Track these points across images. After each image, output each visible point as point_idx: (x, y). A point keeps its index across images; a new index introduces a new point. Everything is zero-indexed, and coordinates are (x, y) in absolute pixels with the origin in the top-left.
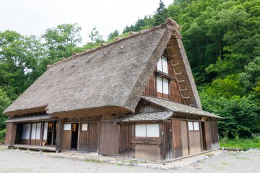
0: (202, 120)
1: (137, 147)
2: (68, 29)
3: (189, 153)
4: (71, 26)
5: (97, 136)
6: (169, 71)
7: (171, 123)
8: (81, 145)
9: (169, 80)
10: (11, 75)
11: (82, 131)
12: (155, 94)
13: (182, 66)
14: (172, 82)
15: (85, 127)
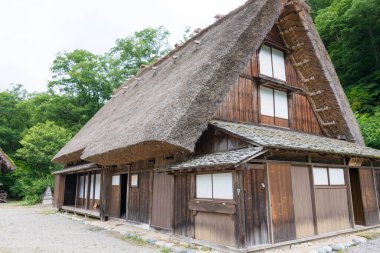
0: (352, 164)
1: (199, 218)
2: (148, 36)
3: (316, 233)
4: (154, 32)
5: (149, 194)
6: (288, 76)
7: (265, 171)
8: (130, 209)
9: (288, 92)
10: (81, 109)
11: (131, 187)
12: (257, 119)
13: (315, 63)
14: (296, 96)
15: (134, 181)
